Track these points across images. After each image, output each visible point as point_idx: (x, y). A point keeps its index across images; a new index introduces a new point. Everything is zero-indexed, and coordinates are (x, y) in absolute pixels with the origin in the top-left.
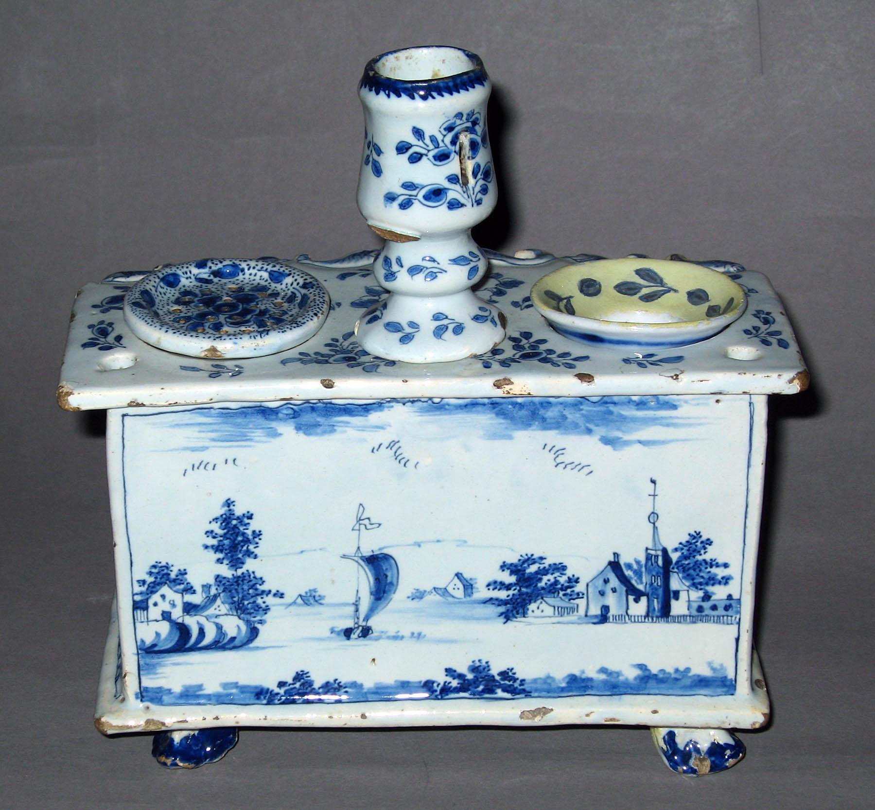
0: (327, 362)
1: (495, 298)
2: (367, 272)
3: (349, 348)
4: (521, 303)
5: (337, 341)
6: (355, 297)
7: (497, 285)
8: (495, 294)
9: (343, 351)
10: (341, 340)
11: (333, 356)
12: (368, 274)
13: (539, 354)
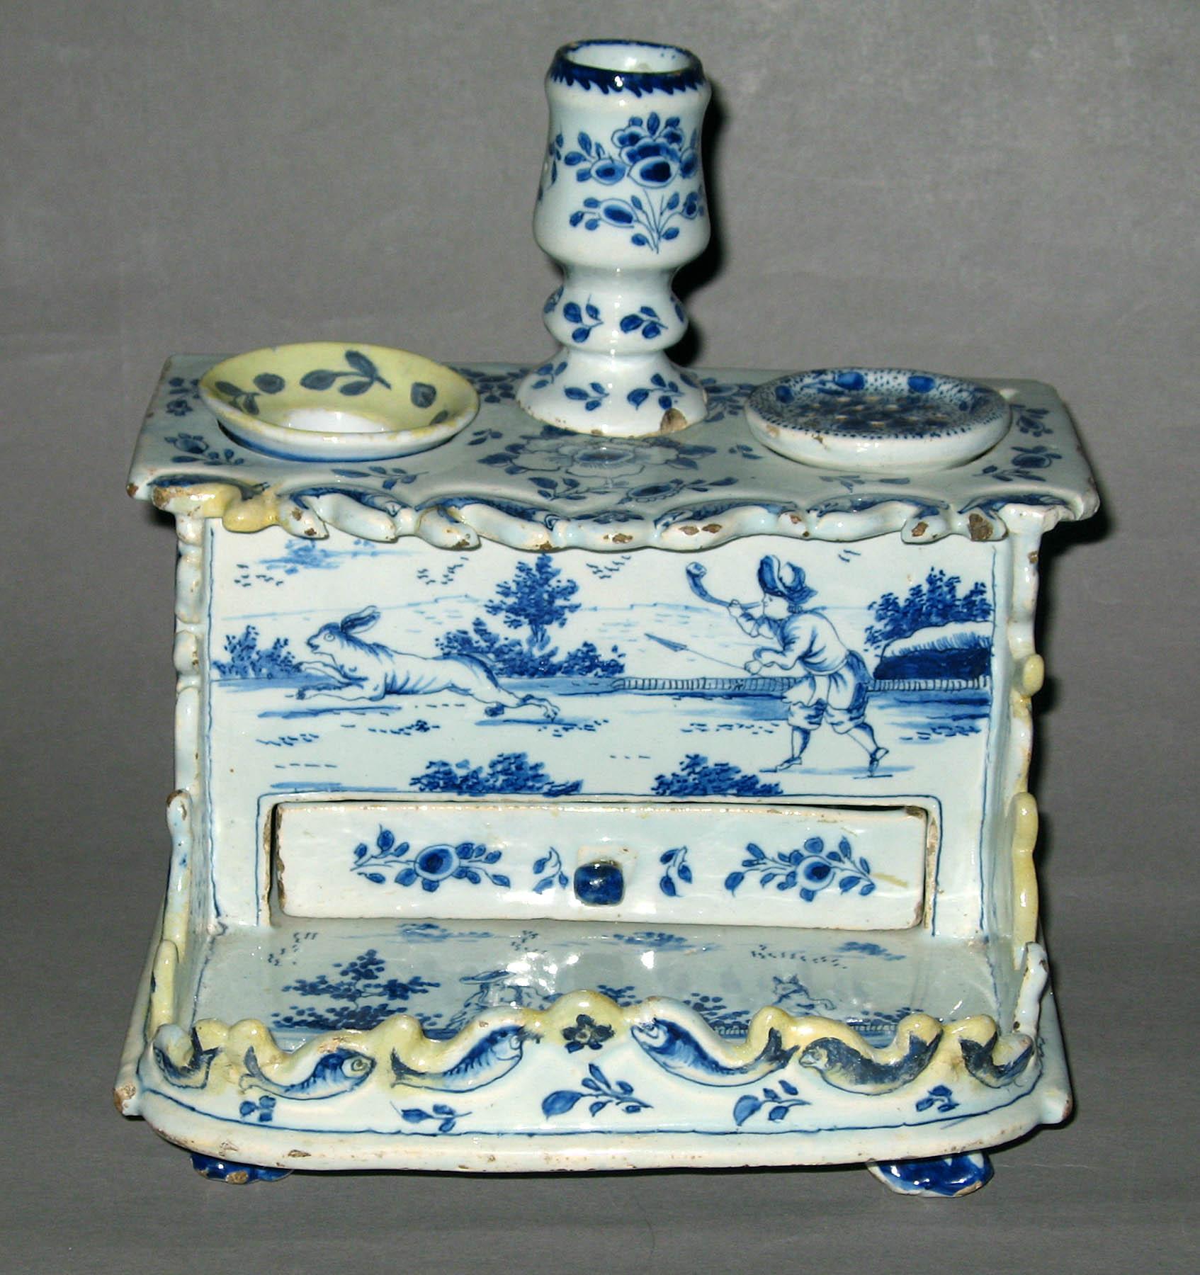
0: (741, 387)
1: (523, 442)
2: (696, 486)
3: (714, 404)
4: (489, 436)
5: (731, 413)
6: (710, 458)
7: (516, 458)
8: (522, 447)
9: (722, 400)
10: (726, 414)
11: (734, 395)
12: (694, 483)
13: (481, 381)
